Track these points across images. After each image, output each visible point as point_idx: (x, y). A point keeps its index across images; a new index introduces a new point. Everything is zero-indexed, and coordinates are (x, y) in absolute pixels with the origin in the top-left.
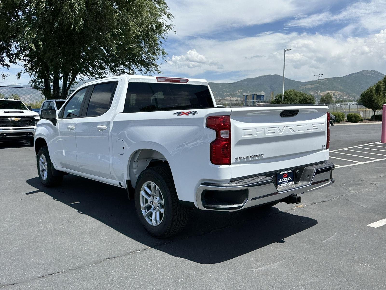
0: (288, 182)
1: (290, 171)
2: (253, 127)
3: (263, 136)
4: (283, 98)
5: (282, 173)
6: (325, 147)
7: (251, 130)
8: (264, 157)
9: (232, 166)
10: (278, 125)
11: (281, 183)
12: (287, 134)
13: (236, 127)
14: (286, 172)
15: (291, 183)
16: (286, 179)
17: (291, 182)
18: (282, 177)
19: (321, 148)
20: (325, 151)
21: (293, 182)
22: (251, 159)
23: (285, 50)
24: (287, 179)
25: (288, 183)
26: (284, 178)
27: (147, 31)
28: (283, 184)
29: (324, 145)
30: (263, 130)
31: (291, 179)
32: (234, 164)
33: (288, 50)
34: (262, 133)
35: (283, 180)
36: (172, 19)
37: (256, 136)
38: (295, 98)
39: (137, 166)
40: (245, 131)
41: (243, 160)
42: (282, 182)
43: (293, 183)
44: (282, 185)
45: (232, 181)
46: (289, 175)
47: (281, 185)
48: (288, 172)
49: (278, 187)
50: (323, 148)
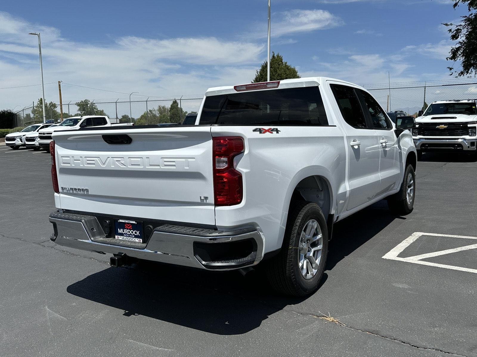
0: (134, 236)
1: (134, 222)
2: (71, 155)
3: (82, 166)
5: (121, 221)
7: (68, 158)
10: (99, 155)
11: (122, 234)
12: (113, 167)
13: (58, 154)
14: (127, 222)
15: (137, 240)
16: (131, 232)
17: (138, 239)
18: (123, 226)
21: (141, 240)
22: (76, 192)
24: (132, 232)
25: (134, 237)
26: (127, 229)
28: (125, 236)
29: (206, 198)
30: (80, 159)
31: (139, 235)
34: (80, 162)
35: (126, 231)
37: (74, 166)
40: (63, 158)
42: (125, 234)
43: (141, 242)
44: (123, 237)
46: (134, 227)
48: (131, 222)
49: (116, 238)
50: (203, 202)
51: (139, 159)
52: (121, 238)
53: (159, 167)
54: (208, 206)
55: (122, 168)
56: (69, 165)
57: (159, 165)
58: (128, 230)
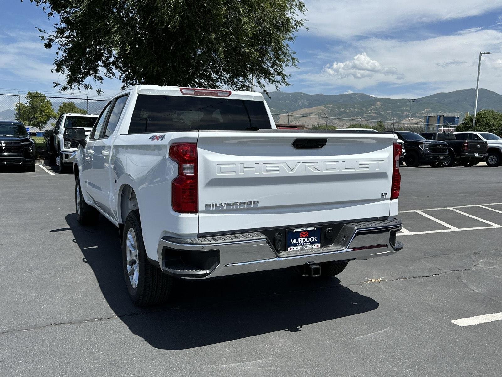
0: (309, 243)
1: (313, 228)
2: (237, 162)
3: (257, 175)
4: (474, 122)
5: (296, 230)
6: (389, 196)
7: (233, 166)
8: (259, 205)
9: (201, 215)
10: (286, 161)
11: (295, 245)
12: (304, 173)
13: (206, 161)
14: (304, 230)
15: (314, 246)
16: (306, 240)
17: (316, 245)
18: (297, 235)
19: (380, 197)
20: (388, 201)
21: (320, 245)
22: (234, 208)
23: (480, 53)
24: (308, 240)
25: (309, 245)
27: (269, 29)
28: (299, 246)
29: (386, 194)
30: (255, 165)
31: (316, 240)
32: (203, 212)
33: (485, 53)
34: (254, 170)
35: (300, 240)
36: (305, 12)
37: (241, 175)
38: (492, 122)
39: (134, 206)
40: (222, 166)
41: (220, 208)
42: (298, 243)
43: (320, 247)
44: (297, 247)
45: (200, 236)
46: (311, 234)
47: (295, 248)
48: (310, 229)
49: (288, 250)
50: (383, 197)
51: (335, 163)
52: (294, 249)
53: (354, 170)
54: (385, 201)
55: (316, 173)
56: (234, 174)
57: (354, 168)
58: (303, 239)
